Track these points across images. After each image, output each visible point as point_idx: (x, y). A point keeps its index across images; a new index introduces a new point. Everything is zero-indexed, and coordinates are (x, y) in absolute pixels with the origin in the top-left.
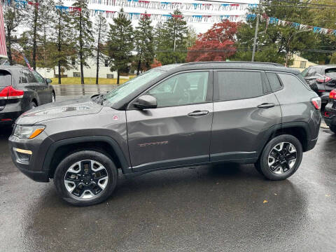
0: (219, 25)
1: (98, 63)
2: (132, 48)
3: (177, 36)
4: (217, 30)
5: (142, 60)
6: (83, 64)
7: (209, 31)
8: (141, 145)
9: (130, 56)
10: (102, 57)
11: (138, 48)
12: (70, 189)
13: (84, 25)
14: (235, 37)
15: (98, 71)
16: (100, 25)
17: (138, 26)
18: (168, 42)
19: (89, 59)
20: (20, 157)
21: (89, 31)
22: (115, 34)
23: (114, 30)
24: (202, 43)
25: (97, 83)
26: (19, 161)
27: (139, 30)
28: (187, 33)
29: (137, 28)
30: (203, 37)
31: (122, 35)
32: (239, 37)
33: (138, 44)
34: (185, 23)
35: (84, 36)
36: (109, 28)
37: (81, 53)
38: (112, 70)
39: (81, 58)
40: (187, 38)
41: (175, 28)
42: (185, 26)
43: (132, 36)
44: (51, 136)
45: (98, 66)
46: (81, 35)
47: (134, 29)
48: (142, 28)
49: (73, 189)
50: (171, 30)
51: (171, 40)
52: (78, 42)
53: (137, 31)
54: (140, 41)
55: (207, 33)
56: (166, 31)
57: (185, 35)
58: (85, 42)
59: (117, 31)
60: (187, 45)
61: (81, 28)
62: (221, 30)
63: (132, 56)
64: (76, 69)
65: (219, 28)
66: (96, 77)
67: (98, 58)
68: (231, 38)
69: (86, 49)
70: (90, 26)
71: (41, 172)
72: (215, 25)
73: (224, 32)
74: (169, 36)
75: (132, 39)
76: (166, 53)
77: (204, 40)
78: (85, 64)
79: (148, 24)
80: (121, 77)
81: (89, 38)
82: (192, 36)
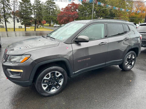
0: (70, 5)
1: (14, 21)
2: (32, 14)
3: (51, 9)
4: (69, 7)
5: (37, 19)
6: (6, 21)
7: (66, 7)
8: (79, 61)
9: (31, 18)
10: (16, 18)
11: (35, 14)
12: (45, 88)
13: (5, 1)
14: (77, 10)
15: (14, 25)
16: (14, 2)
17: (34, 3)
18: (47, 12)
19: (9, 19)
20: (13, 74)
21: (8, 5)
22: (22, 7)
23: (22, 5)
24: (63, 12)
25: (14, 30)
26: (11, 76)
27: (35, 5)
28: (56, 7)
29: (33, 4)
30: (64, 10)
31: (26, 7)
32: (79, 10)
33: (35, 12)
34: (55, 3)
35: (5, 7)
36: (19, 4)
37: (4, 16)
38: (22, 24)
39: (5, 18)
40: (56, 10)
41: (50, 5)
42: (54, 5)
43: (31, 8)
44: (35, 61)
45: (14, 22)
46: (4, 6)
47: (32, 5)
48: (36, 4)
49: (46, 88)
50: (48, 6)
51: (49, 10)
52: (2, 10)
53: (33, 6)
54: (35, 10)
55: (65, 8)
56: (46, 6)
57: (55, 9)
58: (6, 10)
59: (23, 5)
60: (56, 13)
61: (3, 3)
62: (71, 7)
63: (32, 18)
64: (2, 23)
65: (70, 6)
66: (13, 27)
67: (14, 18)
68: (75, 10)
69: (7, 14)
70: (9, 2)
71: (28, 81)
72: (69, 5)
73: (72, 8)
74: (47, 9)
75: (31, 9)
76: (47, 16)
77: (64, 11)
78: (7, 21)
79: (39, 3)
80: (26, 28)
81: (9, 8)
82: (58, 9)
